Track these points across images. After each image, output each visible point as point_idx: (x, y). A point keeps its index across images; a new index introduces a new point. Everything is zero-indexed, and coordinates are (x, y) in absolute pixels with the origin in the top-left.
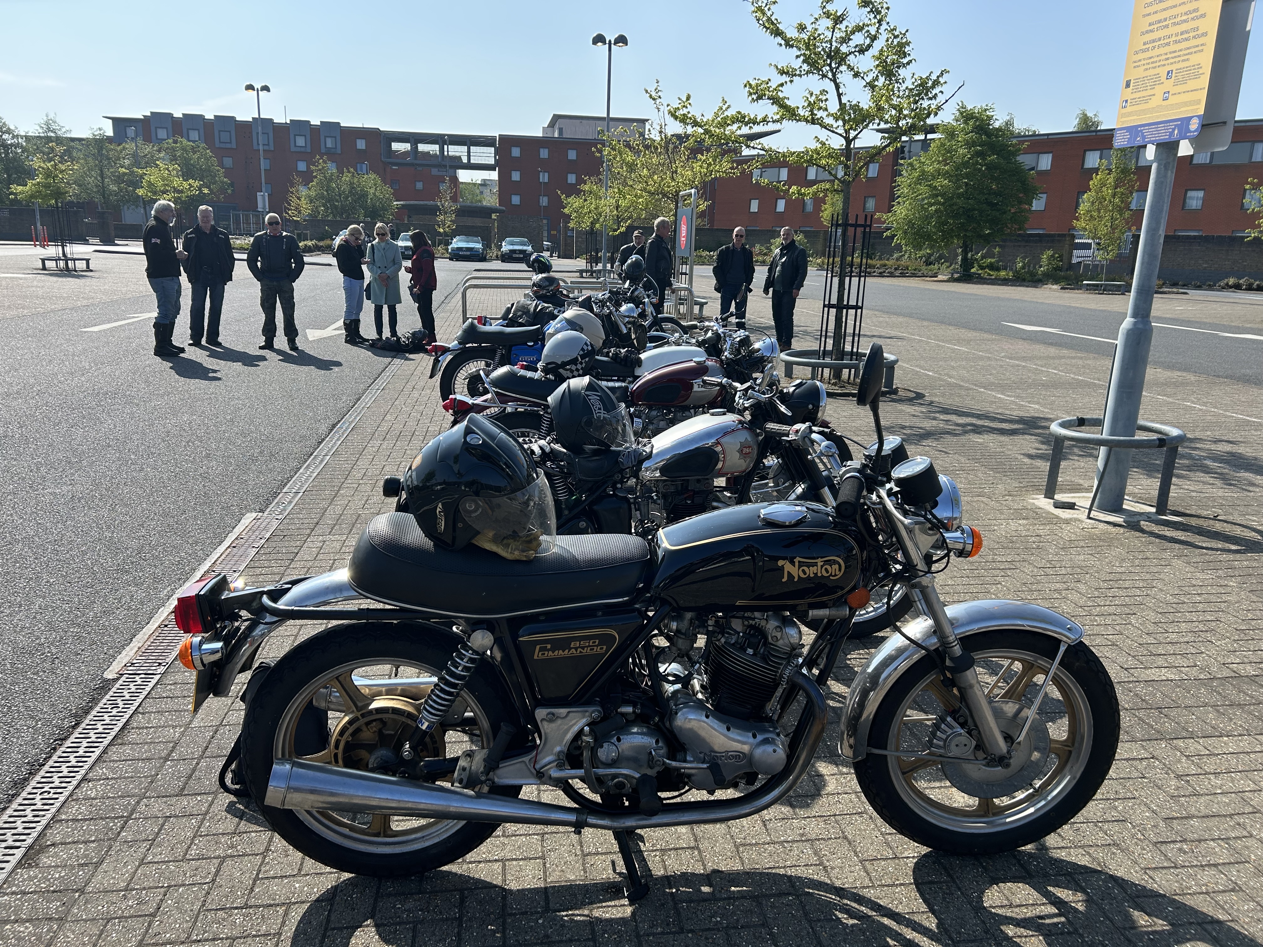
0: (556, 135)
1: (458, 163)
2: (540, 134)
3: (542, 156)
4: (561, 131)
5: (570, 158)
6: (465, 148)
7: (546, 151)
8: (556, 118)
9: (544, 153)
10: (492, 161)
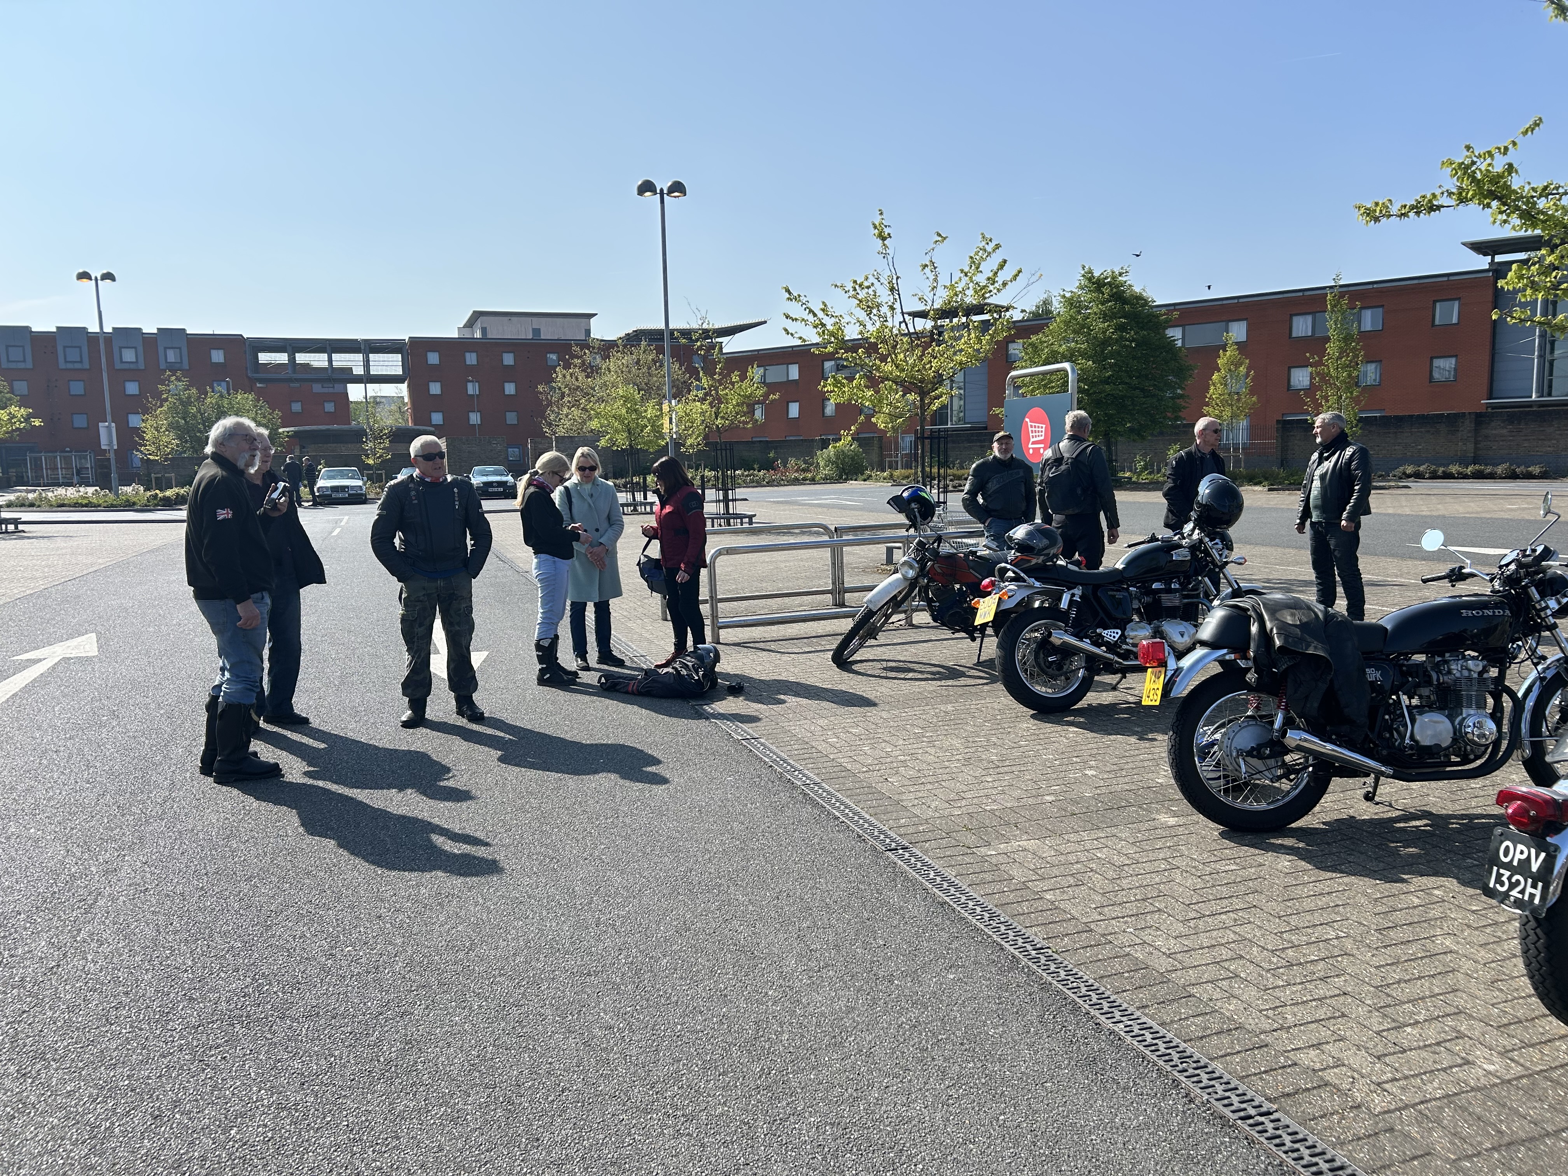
0: (478, 335)
1: (347, 376)
2: (455, 335)
3: (468, 363)
4: (484, 330)
5: (506, 363)
6: (359, 357)
7: (474, 355)
8: (477, 315)
9: (471, 359)
10: (399, 371)
